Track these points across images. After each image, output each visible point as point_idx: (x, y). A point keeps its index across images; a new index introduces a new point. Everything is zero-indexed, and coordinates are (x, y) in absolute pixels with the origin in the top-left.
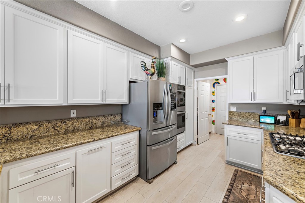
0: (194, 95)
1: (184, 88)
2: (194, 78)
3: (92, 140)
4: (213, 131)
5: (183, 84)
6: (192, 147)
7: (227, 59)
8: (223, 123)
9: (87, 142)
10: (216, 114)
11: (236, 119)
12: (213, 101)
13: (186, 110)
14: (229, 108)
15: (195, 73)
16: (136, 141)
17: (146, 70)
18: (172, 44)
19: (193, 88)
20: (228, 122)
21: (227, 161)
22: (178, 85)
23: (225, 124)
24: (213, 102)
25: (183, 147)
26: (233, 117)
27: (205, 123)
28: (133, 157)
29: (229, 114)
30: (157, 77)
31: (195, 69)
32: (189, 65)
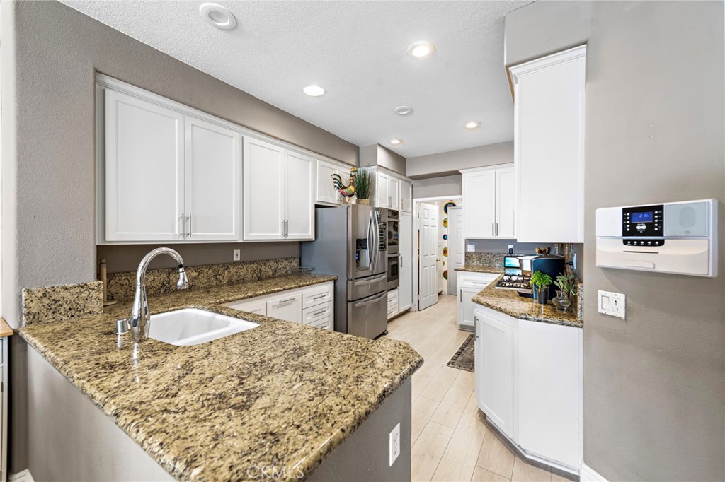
0: (412, 227)
1: (395, 213)
2: (413, 198)
3: (282, 288)
4: (445, 289)
5: (394, 208)
6: (409, 314)
7: (461, 172)
8: (455, 270)
9: (278, 291)
10: (449, 260)
11: (475, 263)
12: (445, 237)
13: (400, 252)
14: (466, 247)
15: (414, 188)
16: (330, 296)
17: (341, 187)
18: (380, 145)
19: (411, 214)
20: (463, 268)
21: (462, 326)
22: (389, 210)
23: (460, 270)
24: (444, 238)
25: (395, 313)
26: (470, 262)
27: (431, 275)
28: (327, 319)
29: (466, 257)
30: (356, 198)
31: (414, 182)
32: (405, 176)
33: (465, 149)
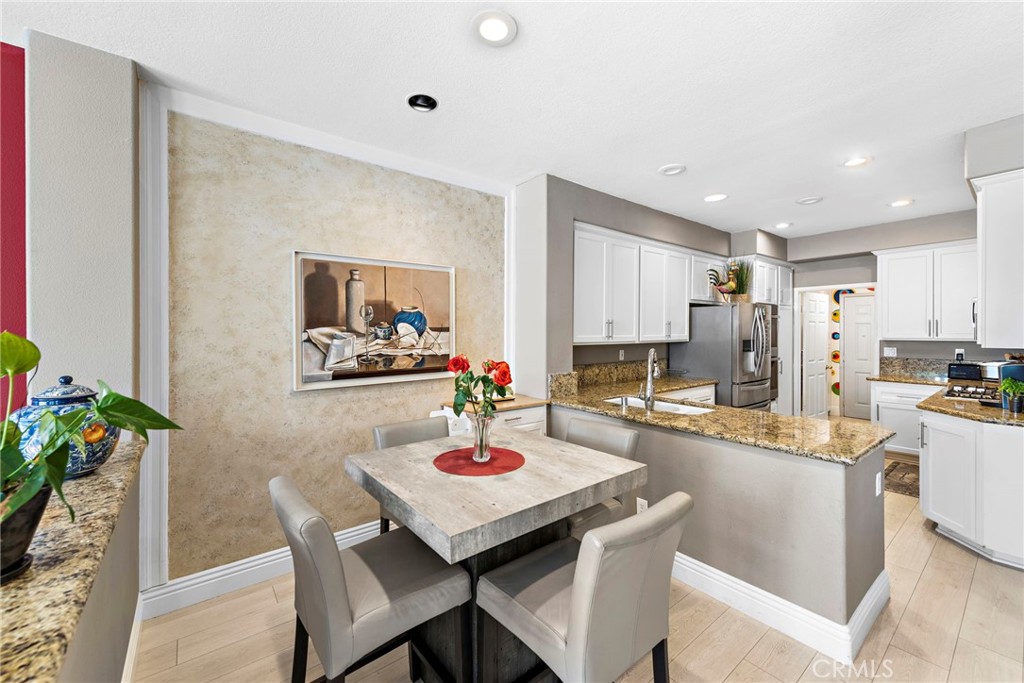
0: (794, 324)
1: (775, 309)
2: (793, 287)
4: (836, 408)
5: (773, 300)
7: (875, 253)
8: (868, 379)
10: (843, 369)
11: (897, 372)
12: (835, 336)
13: (779, 356)
14: (881, 351)
15: (796, 275)
17: (718, 283)
18: (760, 230)
19: (791, 308)
20: (878, 378)
22: (772, 306)
23: (873, 380)
24: (833, 337)
26: (889, 370)
27: (817, 385)
29: (881, 363)
31: (795, 266)
32: (786, 260)
33: (883, 225)
